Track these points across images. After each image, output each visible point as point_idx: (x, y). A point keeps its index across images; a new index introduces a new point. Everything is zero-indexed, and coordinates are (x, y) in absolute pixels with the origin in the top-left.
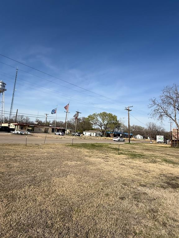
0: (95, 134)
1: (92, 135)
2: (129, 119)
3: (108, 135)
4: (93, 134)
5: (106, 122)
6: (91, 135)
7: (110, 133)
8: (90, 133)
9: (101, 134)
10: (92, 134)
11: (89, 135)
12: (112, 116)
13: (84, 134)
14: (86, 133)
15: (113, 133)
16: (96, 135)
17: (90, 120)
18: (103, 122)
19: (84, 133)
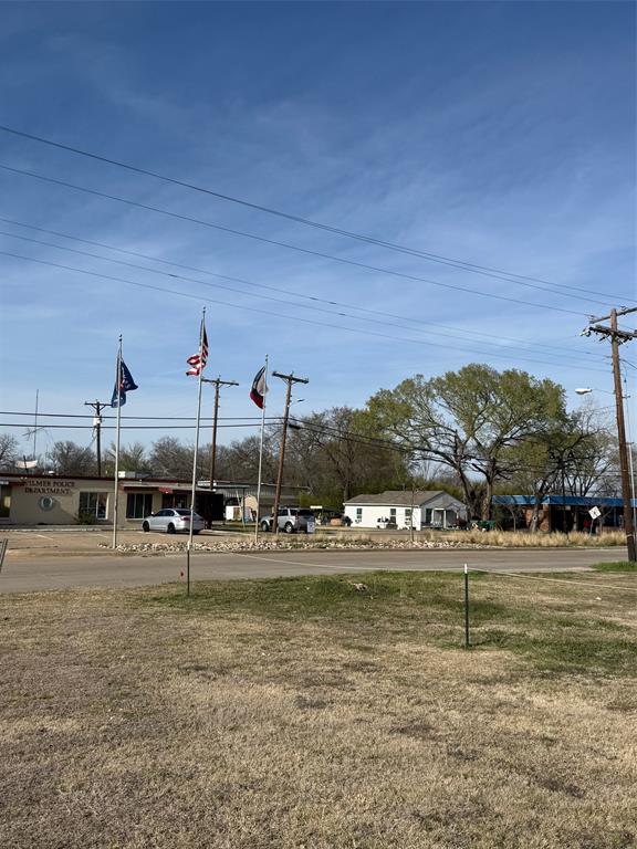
0: (418, 515)
1: (401, 522)
2: (620, 399)
3: (511, 521)
4: (409, 513)
5: (488, 434)
6: (391, 523)
7: (520, 500)
8: (385, 512)
9: (462, 510)
10: (400, 512)
11: (383, 526)
12: (526, 387)
13: (348, 521)
14: (359, 512)
15: (546, 504)
16: (426, 522)
17: (381, 428)
18: (471, 433)
19: (350, 511)
